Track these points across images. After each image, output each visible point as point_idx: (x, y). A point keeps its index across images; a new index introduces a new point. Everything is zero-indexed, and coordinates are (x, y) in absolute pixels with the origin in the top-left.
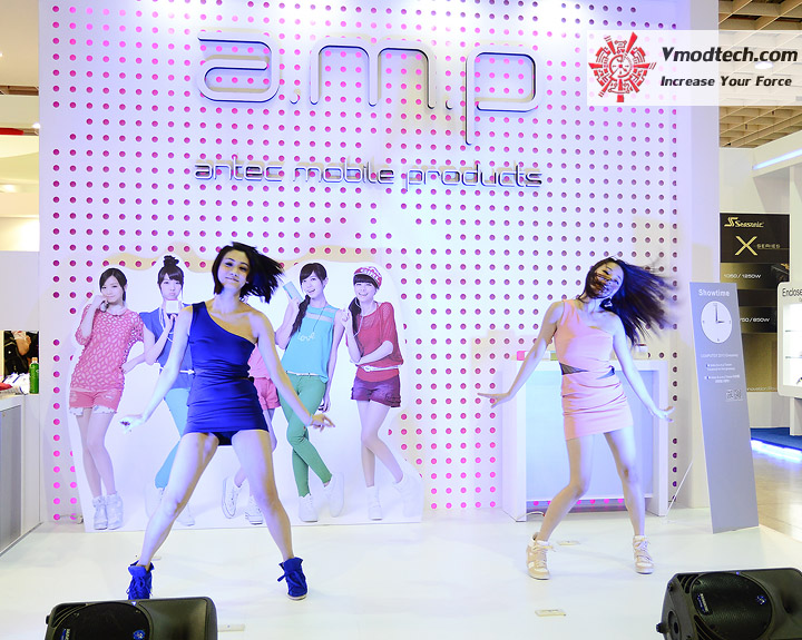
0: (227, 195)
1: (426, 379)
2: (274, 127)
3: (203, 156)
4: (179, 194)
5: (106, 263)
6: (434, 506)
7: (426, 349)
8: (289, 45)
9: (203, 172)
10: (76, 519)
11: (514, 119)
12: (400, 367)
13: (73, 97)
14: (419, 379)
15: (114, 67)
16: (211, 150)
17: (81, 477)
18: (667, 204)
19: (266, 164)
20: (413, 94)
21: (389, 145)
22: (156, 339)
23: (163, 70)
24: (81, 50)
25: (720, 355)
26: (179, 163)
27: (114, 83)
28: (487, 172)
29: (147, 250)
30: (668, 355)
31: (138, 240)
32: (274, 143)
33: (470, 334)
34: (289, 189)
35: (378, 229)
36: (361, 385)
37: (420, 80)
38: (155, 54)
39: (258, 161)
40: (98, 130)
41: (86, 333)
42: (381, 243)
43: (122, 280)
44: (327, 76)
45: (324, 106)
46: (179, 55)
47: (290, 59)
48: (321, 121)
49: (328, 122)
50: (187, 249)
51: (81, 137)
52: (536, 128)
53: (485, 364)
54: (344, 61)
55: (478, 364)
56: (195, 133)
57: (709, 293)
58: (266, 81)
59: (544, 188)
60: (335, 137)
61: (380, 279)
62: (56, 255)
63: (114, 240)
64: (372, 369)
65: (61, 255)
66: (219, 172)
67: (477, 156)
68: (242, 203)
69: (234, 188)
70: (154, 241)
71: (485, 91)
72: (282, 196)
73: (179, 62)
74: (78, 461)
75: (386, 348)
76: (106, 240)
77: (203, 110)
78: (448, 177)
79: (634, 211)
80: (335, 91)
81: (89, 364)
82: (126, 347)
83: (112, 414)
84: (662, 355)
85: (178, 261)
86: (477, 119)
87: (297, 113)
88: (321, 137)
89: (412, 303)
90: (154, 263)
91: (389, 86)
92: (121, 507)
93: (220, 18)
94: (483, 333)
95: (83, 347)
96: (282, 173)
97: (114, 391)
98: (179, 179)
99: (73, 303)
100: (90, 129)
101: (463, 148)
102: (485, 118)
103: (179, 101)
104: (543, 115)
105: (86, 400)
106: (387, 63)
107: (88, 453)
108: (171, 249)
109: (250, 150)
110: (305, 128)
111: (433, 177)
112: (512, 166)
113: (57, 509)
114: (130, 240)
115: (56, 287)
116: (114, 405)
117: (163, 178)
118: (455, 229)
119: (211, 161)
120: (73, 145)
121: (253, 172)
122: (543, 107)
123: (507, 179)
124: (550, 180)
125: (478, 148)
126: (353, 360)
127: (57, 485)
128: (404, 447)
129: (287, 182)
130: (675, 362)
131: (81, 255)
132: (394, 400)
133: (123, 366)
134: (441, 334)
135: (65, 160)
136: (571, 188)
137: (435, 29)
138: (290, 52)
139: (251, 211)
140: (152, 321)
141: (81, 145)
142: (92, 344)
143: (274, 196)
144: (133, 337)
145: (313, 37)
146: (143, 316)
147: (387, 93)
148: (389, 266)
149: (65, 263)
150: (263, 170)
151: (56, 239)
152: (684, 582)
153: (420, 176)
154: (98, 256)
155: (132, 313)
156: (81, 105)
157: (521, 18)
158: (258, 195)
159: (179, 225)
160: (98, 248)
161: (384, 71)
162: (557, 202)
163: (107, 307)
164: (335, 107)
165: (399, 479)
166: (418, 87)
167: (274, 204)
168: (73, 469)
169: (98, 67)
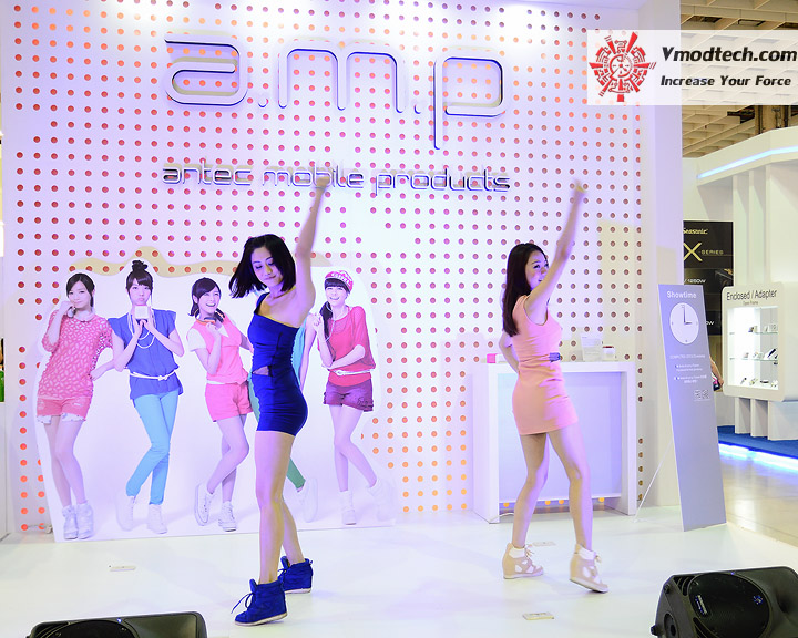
0: (195, 199)
1: (397, 383)
2: (242, 131)
3: (170, 160)
4: (146, 198)
5: (72, 269)
6: (406, 509)
7: (396, 353)
8: (257, 48)
9: (171, 175)
10: (45, 529)
11: (481, 123)
12: (372, 371)
13: (36, 99)
14: (390, 383)
15: (79, 69)
16: (179, 153)
17: (50, 485)
18: (631, 209)
19: (235, 168)
20: (382, 98)
21: (358, 150)
22: (126, 345)
23: (129, 72)
24: (45, 51)
25: (688, 356)
26: (147, 167)
27: (79, 85)
28: (456, 177)
29: (114, 254)
30: (633, 356)
31: (106, 245)
32: (242, 147)
33: (440, 337)
34: (258, 192)
35: (348, 234)
36: (333, 390)
37: (389, 84)
38: (121, 55)
39: (226, 165)
40: (62, 132)
41: (53, 339)
42: (351, 247)
43: (90, 286)
44: (295, 80)
45: (292, 110)
46: (146, 57)
47: (258, 63)
48: (289, 125)
49: (297, 125)
50: (155, 253)
51: (46, 140)
52: (503, 133)
53: (455, 367)
54: (312, 65)
55: (449, 367)
56: (162, 136)
57: (677, 295)
58: (234, 84)
59: (511, 193)
60: (304, 141)
61: (351, 283)
62: (21, 260)
63: (80, 245)
64: (344, 373)
65: (26, 260)
66: (187, 176)
67: (446, 160)
68: (211, 208)
69: (203, 192)
70: (122, 246)
71: (453, 97)
72: (251, 201)
73: (146, 64)
74: (47, 469)
75: (358, 352)
76: (72, 245)
77: (170, 113)
78: (417, 182)
79: (599, 215)
80: (304, 95)
81: (56, 371)
82: (94, 353)
83: (81, 422)
84: (627, 357)
85: (146, 266)
86: (446, 124)
87: (266, 116)
88: (289, 140)
89: (383, 307)
90: (121, 268)
91: (357, 90)
92: (92, 515)
93: (186, 20)
94: (453, 337)
95: (50, 354)
96: (251, 177)
97: (83, 398)
98: (147, 183)
99: (39, 309)
100: (54, 132)
101: (431, 152)
102: (453, 121)
103: (146, 104)
104: (510, 120)
105: (54, 408)
106: (355, 67)
107: (56, 461)
108: (139, 253)
109: (219, 154)
110: (274, 132)
111: (402, 181)
112: (480, 170)
113: (25, 519)
114: (97, 245)
115: (21, 293)
116: (83, 412)
117: (130, 182)
118: (425, 233)
119: (179, 165)
120: (37, 147)
121: (221, 176)
122: (510, 113)
123: (475, 183)
124: (517, 184)
125: (446, 153)
126: (325, 364)
127: (24, 495)
128: (376, 451)
129: (256, 185)
130: (640, 364)
131: (47, 261)
132: (366, 405)
133: (92, 373)
134: (411, 338)
135: (29, 163)
136: (538, 192)
137: (403, 33)
138: (258, 55)
139: (219, 216)
140: (120, 326)
141: (45, 148)
142: (59, 351)
143: (242, 199)
144: (101, 342)
145: (281, 40)
146: (111, 321)
147: (356, 97)
148: (359, 270)
149: (30, 269)
150: (232, 173)
151: (21, 244)
152: (681, 584)
153: (390, 180)
154: (64, 261)
155: (100, 318)
156: (45, 108)
157: (488, 23)
158: (227, 199)
159: (147, 230)
160: (64, 253)
161: (352, 75)
162: (524, 206)
163: (75, 312)
164: (304, 110)
165: (373, 483)
166: (387, 91)
167: (243, 208)
168: (41, 478)
169: (62, 68)
